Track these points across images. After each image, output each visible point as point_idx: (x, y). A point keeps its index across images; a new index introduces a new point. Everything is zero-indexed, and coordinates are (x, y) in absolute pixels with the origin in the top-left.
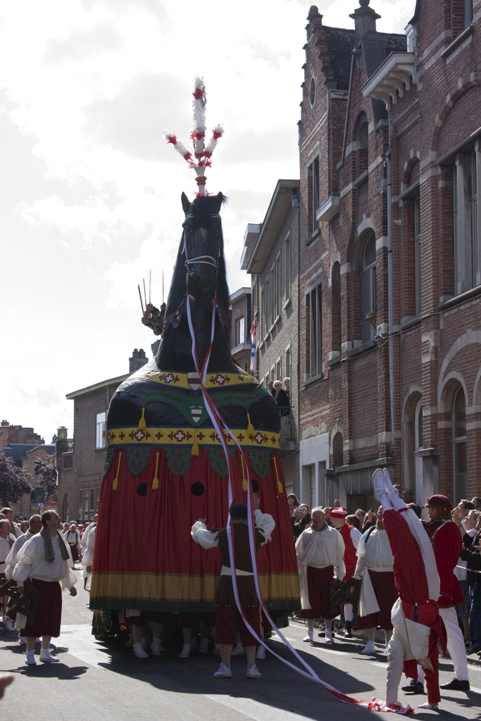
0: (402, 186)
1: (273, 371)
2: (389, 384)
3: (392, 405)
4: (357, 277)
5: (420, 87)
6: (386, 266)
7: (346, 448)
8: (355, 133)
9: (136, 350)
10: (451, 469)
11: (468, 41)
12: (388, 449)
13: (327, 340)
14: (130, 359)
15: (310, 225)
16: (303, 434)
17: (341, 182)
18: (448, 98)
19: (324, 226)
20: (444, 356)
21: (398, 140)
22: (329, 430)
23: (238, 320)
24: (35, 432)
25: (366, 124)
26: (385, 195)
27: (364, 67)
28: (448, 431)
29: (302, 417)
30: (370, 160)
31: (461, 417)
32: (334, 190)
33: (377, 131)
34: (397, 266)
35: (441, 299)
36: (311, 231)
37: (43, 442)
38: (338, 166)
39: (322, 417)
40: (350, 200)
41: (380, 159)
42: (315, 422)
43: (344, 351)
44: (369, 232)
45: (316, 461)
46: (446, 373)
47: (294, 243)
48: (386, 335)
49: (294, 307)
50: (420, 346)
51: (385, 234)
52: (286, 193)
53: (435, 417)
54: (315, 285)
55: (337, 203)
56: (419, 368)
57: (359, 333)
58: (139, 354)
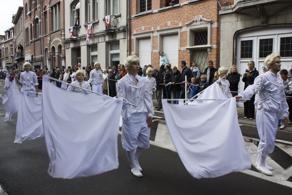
0: (43, 10)
3: (42, 50)
4: (35, 26)
6: (41, 25)
7: (34, 58)
10: (53, 62)
12: (41, 58)
13: (30, 37)
15: (26, 16)
16: (25, 55)
17: (32, 9)
19: (28, 16)
20: (52, 42)
21: (43, 2)
22: (31, 54)
23: (11, 33)
26: (40, 12)
28: (52, 55)
29: (25, 52)
30: (37, 5)
31: (55, 53)
32: (30, 10)
34: (43, 25)
35: (51, 32)
36: (26, 17)
38: (31, 5)
40: (34, 12)
41: (39, 5)
42: (28, 53)
43: (33, 40)
44: (37, 19)
45: (28, 60)
46: (52, 45)
47: (23, 19)
48: (41, 38)
49: (23, 31)
50: (47, 40)
51: (40, 19)
52: (21, 9)
53: (50, 53)
54: (27, 27)
55: (31, 12)
56: (47, 44)
57: (36, 37)
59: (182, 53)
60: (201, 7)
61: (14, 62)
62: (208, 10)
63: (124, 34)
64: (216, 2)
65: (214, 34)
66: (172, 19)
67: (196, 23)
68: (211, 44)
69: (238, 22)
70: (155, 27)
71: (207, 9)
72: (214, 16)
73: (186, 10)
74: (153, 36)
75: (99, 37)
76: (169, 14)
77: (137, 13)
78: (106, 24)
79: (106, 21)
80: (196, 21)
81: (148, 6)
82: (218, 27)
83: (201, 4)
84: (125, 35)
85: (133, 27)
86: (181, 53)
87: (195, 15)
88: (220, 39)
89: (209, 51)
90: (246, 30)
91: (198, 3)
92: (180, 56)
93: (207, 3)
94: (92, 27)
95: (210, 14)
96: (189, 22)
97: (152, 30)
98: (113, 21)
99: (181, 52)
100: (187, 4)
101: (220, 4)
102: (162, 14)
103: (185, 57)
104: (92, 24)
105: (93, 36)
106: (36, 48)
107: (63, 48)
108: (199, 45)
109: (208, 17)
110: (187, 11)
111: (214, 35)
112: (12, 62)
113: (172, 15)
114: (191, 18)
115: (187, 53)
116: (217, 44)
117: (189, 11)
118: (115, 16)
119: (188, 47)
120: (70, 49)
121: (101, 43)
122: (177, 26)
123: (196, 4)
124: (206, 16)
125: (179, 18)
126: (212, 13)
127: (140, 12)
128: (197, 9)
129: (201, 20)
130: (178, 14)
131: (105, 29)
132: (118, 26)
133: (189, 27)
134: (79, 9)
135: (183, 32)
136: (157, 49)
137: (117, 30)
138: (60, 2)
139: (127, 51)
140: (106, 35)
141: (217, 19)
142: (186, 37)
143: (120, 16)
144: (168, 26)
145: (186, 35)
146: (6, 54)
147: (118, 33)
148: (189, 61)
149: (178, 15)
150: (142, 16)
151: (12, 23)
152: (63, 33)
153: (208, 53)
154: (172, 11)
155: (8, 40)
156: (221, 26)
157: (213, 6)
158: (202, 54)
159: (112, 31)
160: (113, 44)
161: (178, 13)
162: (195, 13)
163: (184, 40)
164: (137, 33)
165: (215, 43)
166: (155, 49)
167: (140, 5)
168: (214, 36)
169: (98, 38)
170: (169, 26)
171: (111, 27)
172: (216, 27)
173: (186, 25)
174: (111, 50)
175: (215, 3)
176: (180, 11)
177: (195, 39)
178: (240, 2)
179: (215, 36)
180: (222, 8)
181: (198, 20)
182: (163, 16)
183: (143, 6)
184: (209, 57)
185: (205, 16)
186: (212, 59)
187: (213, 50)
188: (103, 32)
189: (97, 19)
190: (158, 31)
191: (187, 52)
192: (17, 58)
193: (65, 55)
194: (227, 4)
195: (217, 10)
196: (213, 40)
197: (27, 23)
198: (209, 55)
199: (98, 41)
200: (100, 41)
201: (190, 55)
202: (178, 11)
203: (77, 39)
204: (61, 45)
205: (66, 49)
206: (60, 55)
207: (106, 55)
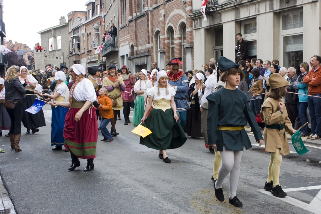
1: (110, 23)
2: (149, 28)
3: (150, 35)
7: (135, 50)
9: (62, 16)
10: (170, 56)
12: (149, 50)
13: (128, 12)
14: (60, 20)
16: (120, 45)
20: (167, 18)
22: (129, 44)
23: (97, 5)
24: (27, 45)
28: (168, 43)
29: (120, 39)
31: (173, 39)
37: (30, 49)
39: (127, 39)
42: (125, 41)
43: (133, 16)
45: (125, 54)
46: (168, 24)
48: (147, 11)
49: (116, 1)
50: (159, 15)
53: (164, 39)
56: (159, 22)
57: (138, 10)
58: (63, 18)
61: (101, 59)
106: (139, 31)
107: (188, 30)
112: (97, 59)
120: (202, 31)
121: (264, 14)
139: (320, 29)
155: (91, 18)
160: (289, 14)
174: (285, 30)
192: (106, 52)
193: (192, 43)
199: (259, 11)
200: (262, 10)
203: (215, 10)
204: (185, 24)
205: (194, 32)
206: (183, 44)
207: (274, 40)
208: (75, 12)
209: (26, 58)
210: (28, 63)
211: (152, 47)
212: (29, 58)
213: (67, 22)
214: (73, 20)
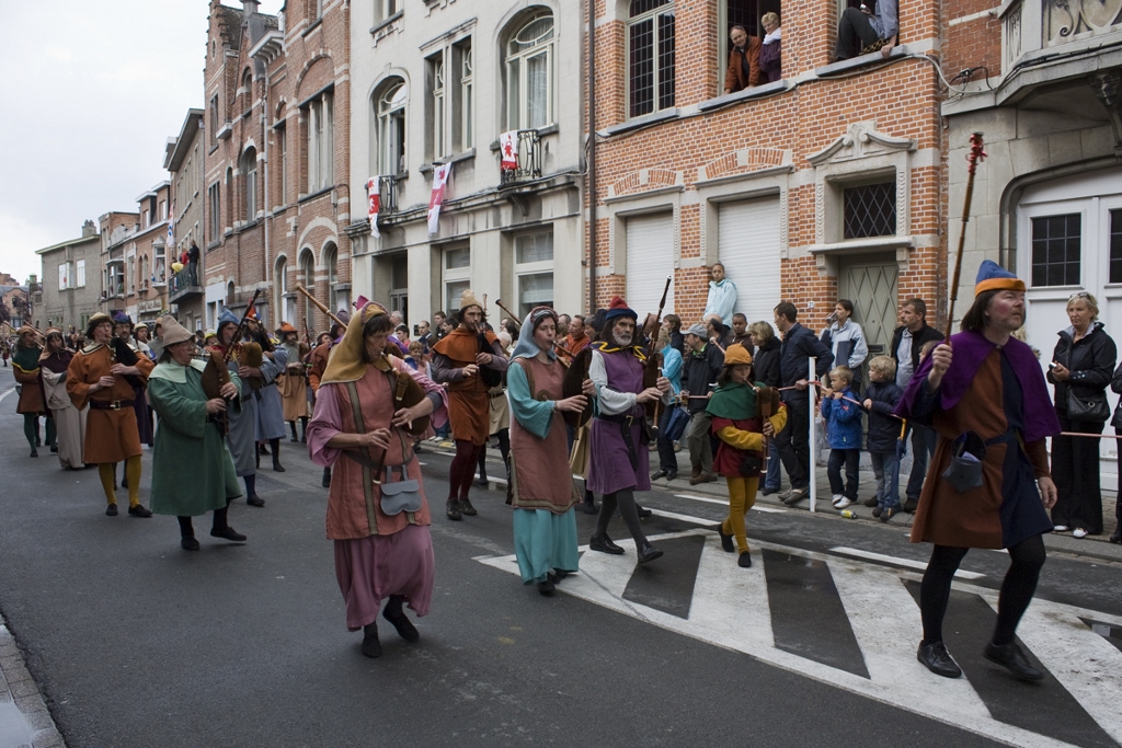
0: (275, 119)
2: (265, 250)
3: (267, 264)
4: (244, 177)
5: (287, 54)
6: (263, 172)
7: (236, 292)
8: (243, 80)
9: (87, 220)
10: (305, 306)
11: (319, 27)
12: (263, 293)
13: (224, 218)
14: (83, 227)
15: (212, 140)
16: (207, 282)
17: (233, 114)
18: (305, 64)
19: (221, 142)
20: (301, 233)
21: (272, 87)
22: (225, 280)
23: (161, 203)
25: (250, 76)
26: (263, 125)
27: (250, 37)
28: (303, 282)
29: (206, 271)
30: (253, 99)
31: (312, 272)
32: (229, 118)
33: (258, 81)
34: (271, 173)
35: (299, 196)
36: (212, 145)
37: (18, 284)
38: (231, 102)
39: (220, 271)
40: (239, 127)
41: (260, 100)
42: (216, 275)
43: (235, 227)
44: (252, 149)
45: (216, 300)
46: (302, 244)
47: (201, 152)
48: (263, 219)
49: (200, 196)
50: (286, 227)
51: (263, 150)
52: (195, 118)
53: (295, 272)
54: (215, 182)
55: (230, 127)
56: (285, 240)
57: (245, 215)
58: (89, 224)
59: (795, 271)
60: (868, 90)
61: (167, 308)
62: (896, 100)
63: (569, 201)
64: (928, 70)
65: (922, 191)
66: (753, 139)
67: (849, 152)
68: (912, 233)
69: (1017, 142)
70: (690, 171)
71: (892, 95)
72: (920, 124)
73: (809, 103)
74: (683, 204)
75: (474, 211)
76: (741, 122)
77: (618, 121)
78: (502, 163)
79: (504, 151)
80: (850, 145)
81: (661, 94)
82: (938, 164)
83: (868, 79)
84: (574, 205)
85: (606, 171)
86: (789, 271)
87: (846, 122)
88: (946, 213)
89: (904, 262)
90: (1050, 174)
91: (858, 75)
92: (789, 281)
93: (892, 73)
94: (452, 176)
95: (906, 115)
96: (820, 149)
97: (679, 182)
98: (530, 151)
99: (793, 266)
100: (815, 81)
101: (945, 73)
102: (715, 119)
103: (806, 285)
104: (449, 165)
105: (452, 208)
106: (245, 257)
107: (341, 257)
108: (862, 235)
109: (898, 128)
110: (811, 108)
111: (924, 197)
112: (160, 309)
113: (756, 124)
114: (828, 132)
115: (814, 269)
116: (933, 232)
117: (820, 106)
118: (537, 132)
119: (820, 246)
120: (369, 260)
121: (484, 234)
122: (775, 167)
123: (850, 77)
124: (890, 124)
125: (783, 133)
126: (914, 113)
127: (632, 115)
128: (851, 99)
129: (869, 141)
130: (780, 118)
131: (498, 182)
132: (548, 171)
133: (822, 168)
134: (402, 110)
135: (797, 189)
136: (699, 255)
137: (545, 186)
138: (332, 86)
139: (584, 264)
140: (503, 205)
141: (934, 133)
142: (808, 206)
143: (554, 132)
144: (740, 164)
145: (811, 201)
146: (140, 280)
147: (546, 196)
148: (823, 300)
149: (776, 124)
150: (639, 128)
151: (165, 167)
152: (342, 201)
153: (898, 269)
154: (756, 107)
155: (148, 228)
156: (949, 163)
157: (916, 84)
158: (873, 273)
159: (526, 190)
160: (528, 236)
161: (777, 114)
162: (844, 112)
163: (803, 217)
164: (618, 196)
165: (925, 228)
166: (690, 256)
167: (632, 89)
168: (921, 203)
169: (471, 216)
170: (745, 167)
171: (520, 173)
172: (931, 164)
173: (809, 160)
174: (522, 262)
175: (923, 71)
176: (786, 106)
177: (845, 214)
178: (1026, 64)
179: (927, 202)
180: (953, 89)
181: (858, 138)
182: (720, 127)
183: (644, 91)
184: (903, 286)
185: (886, 125)
186: (916, 291)
187: (918, 256)
188: (490, 194)
189: (469, 145)
190: (700, 187)
191: (815, 263)
192: (178, 295)
193: (349, 282)
194: (971, 76)
195: (934, 98)
196: (917, 217)
197: (213, 168)
198: (903, 274)
199: (474, 228)
200: (481, 227)
201: (829, 278)
202: (778, 108)
203: (394, 222)
204: (335, 245)
205: (353, 260)
206: (331, 283)
207: (501, 282)
208: (115, 213)
209: (8, 302)
210: (13, 312)
211: (271, 288)
212: (16, 303)
213: (98, 233)
214: (112, 230)
